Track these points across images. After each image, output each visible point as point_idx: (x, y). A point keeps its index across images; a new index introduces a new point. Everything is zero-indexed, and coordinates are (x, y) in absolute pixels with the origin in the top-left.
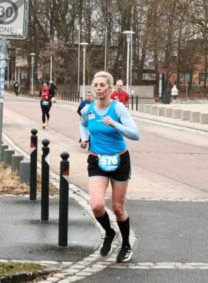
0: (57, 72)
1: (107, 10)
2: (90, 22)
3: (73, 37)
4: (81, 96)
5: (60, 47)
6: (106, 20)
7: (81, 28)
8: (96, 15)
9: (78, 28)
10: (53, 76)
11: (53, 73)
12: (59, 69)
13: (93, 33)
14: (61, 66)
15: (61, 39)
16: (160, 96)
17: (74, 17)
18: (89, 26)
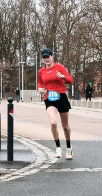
0: (5, 83)
1: (37, 43)
2: (26, 51)
3: (15, 61)
4: (21, 97)
5: (7, 67)
6: (36, 50)
7: (20, 56)
8: (29, 47)
9: (18, 55)
10: (2, 86)
11: (3, 84)
12: (7, 81)
13: (28, 58)
14: (8, 80)
15: (7, 62)
16: (73, 95)
17: (15, 48)
18: (26, 54)
